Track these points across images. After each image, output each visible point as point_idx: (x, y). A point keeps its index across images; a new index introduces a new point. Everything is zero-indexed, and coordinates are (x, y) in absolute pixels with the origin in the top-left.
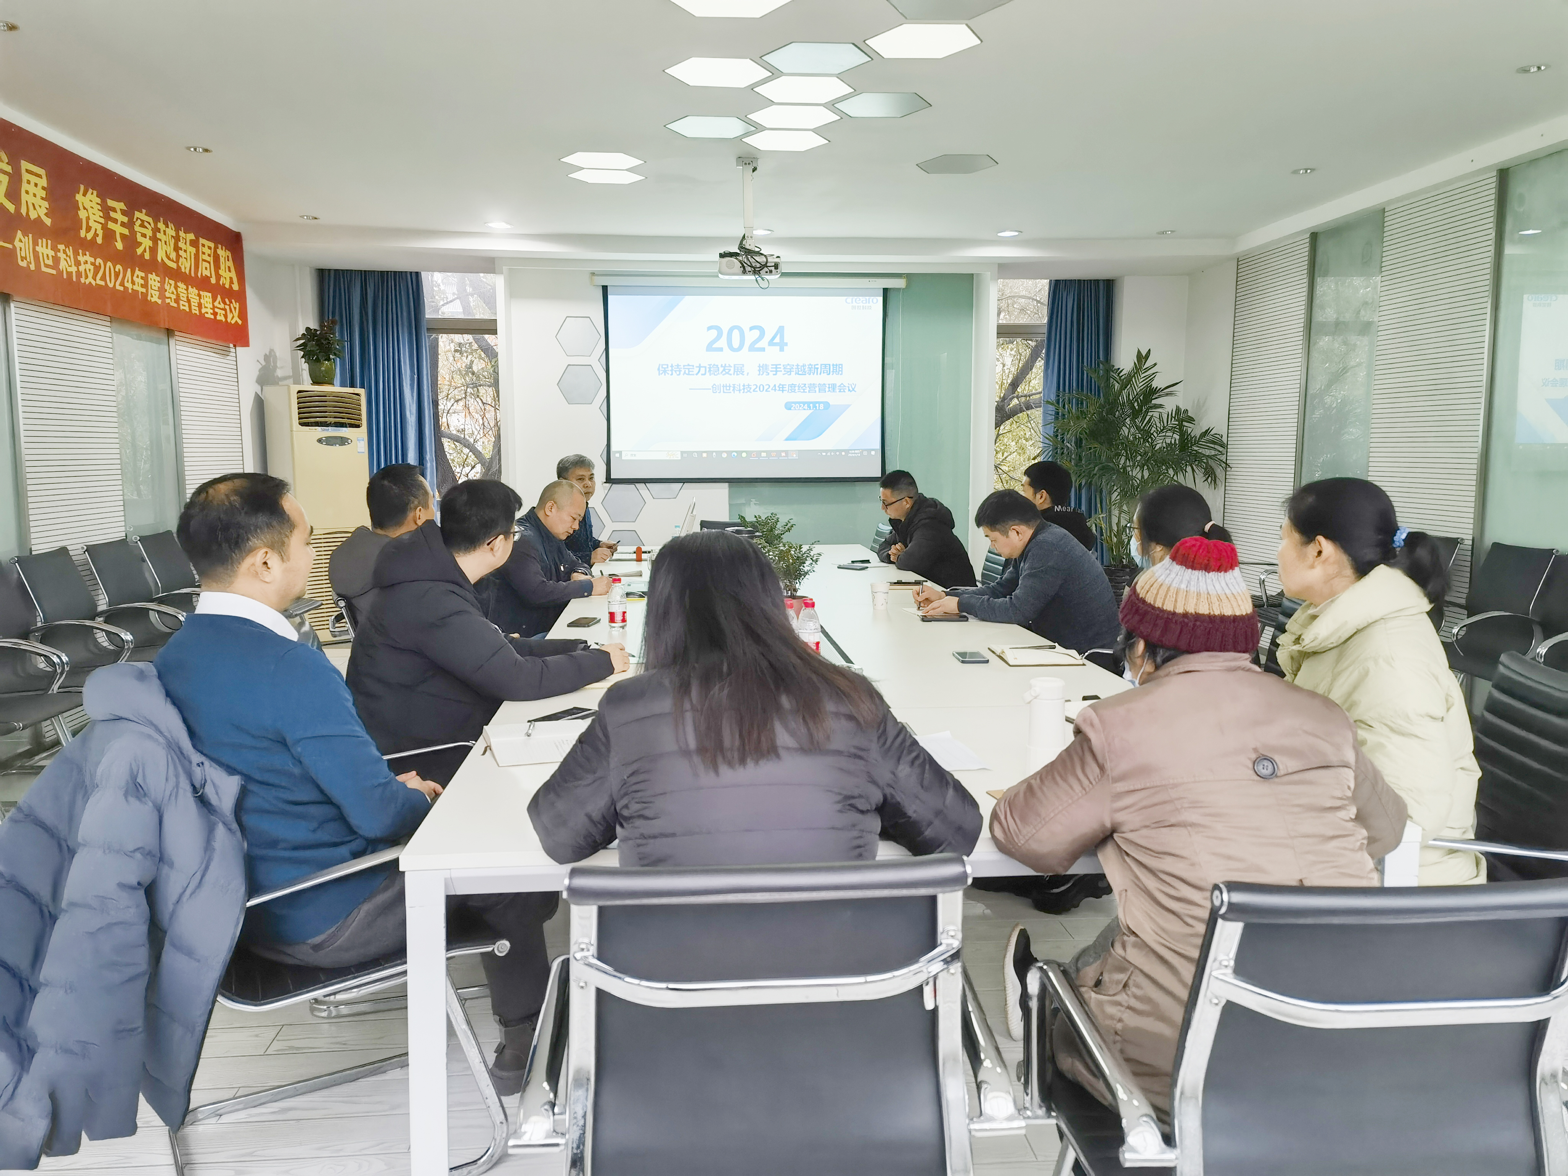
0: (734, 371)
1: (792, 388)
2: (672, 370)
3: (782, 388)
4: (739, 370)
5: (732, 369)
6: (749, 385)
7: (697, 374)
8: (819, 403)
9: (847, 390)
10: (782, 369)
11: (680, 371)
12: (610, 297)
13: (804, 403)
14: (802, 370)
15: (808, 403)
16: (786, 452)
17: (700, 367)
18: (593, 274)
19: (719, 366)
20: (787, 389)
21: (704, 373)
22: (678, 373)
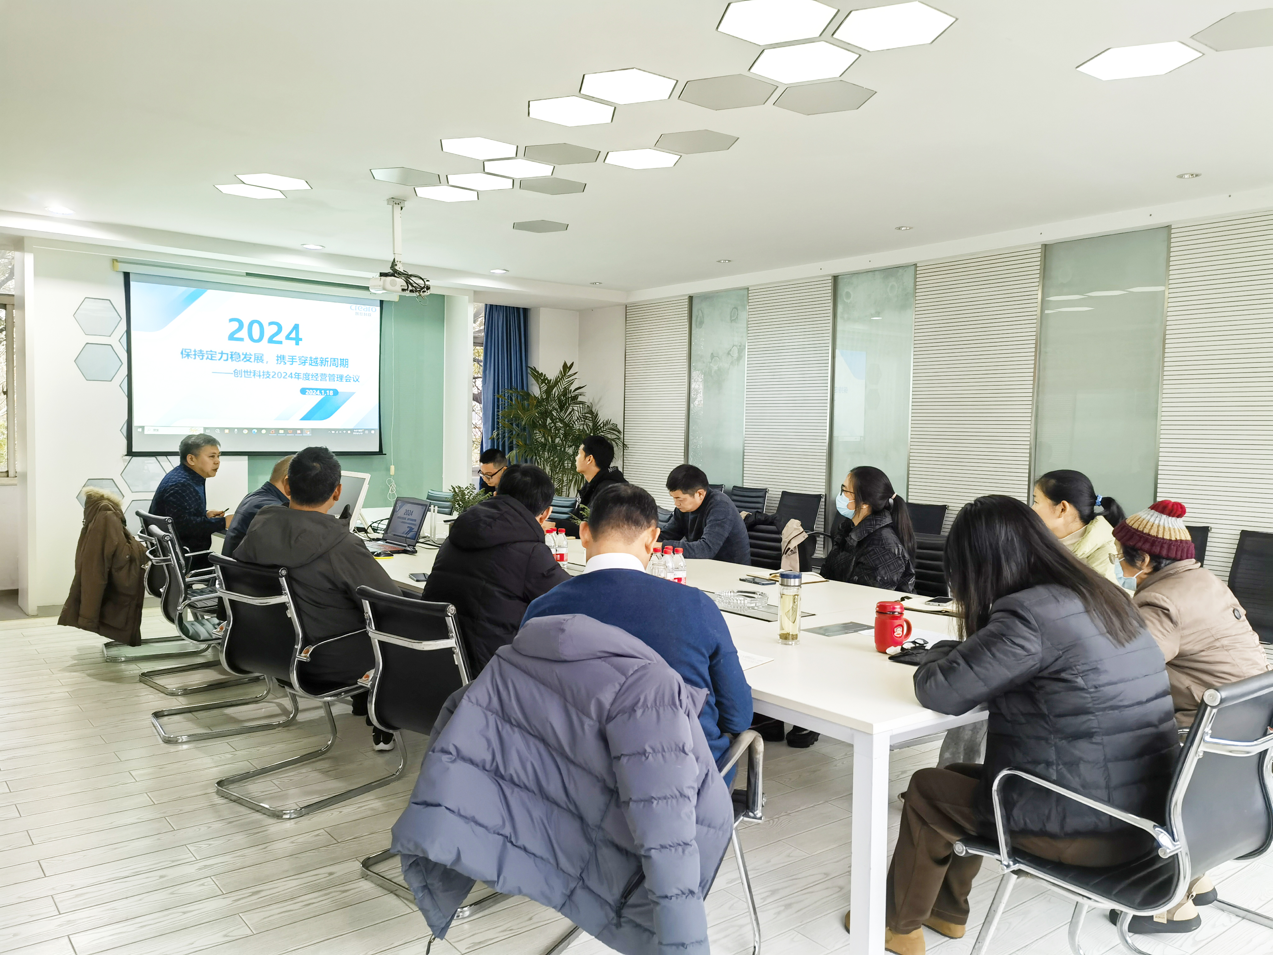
0: (255, 359)
1: (307, 376)
2: (195, 355)
3: (298, 376)
4: (259, 358)
5: (253, 357)
6: (268, 372)
7: (219, 359)
8: (330, 390)
9: (352, 380)
10: (297, 360)
11: (203, 356)
12: (132, 284)
13: (317, 389)
14: (314, 362)
15: (320, 390)
16: (301, 430)
17: (222, 353)
18: (115, 260)
19: (241, 354)
20: (302, 377)
21: (226, 359)
22: (201, 357)
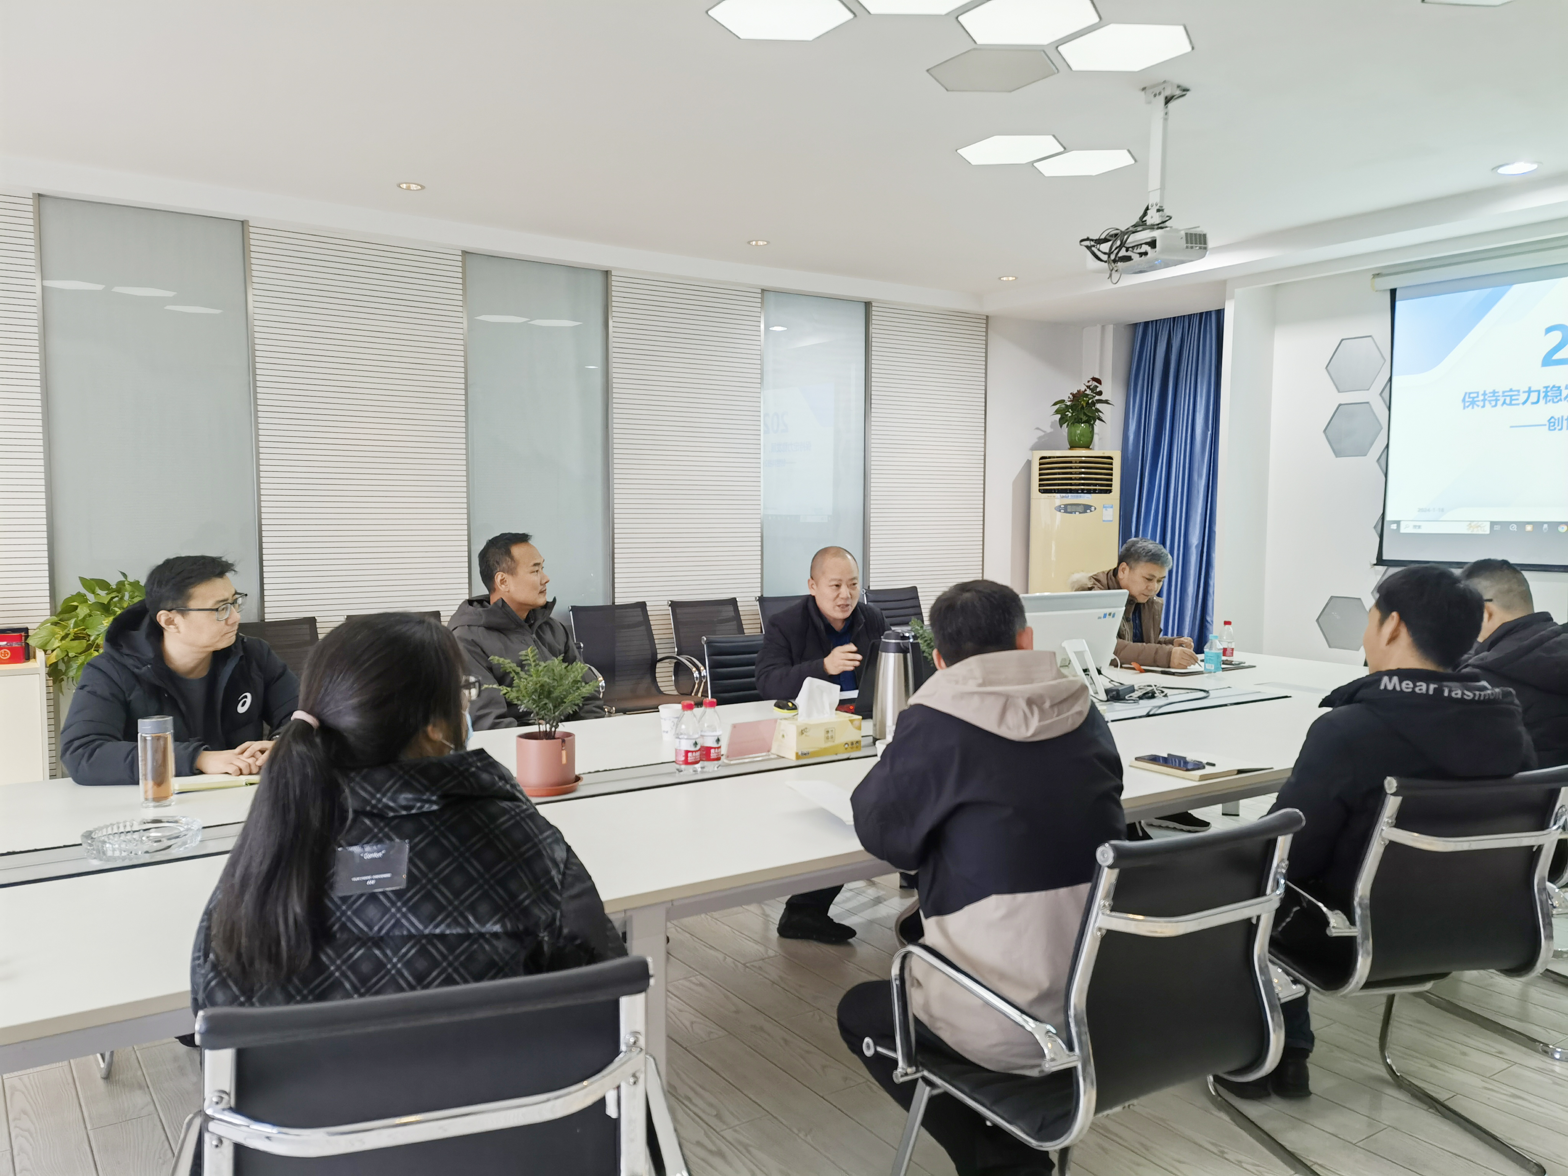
2: (1484, 400)
7: (1524, 403)
11: (1497, 400)
12: (1397, 303)
17: (1529, 391)
18: (1376, 275)
21: (1535, 400)
22: (1493, 403)
